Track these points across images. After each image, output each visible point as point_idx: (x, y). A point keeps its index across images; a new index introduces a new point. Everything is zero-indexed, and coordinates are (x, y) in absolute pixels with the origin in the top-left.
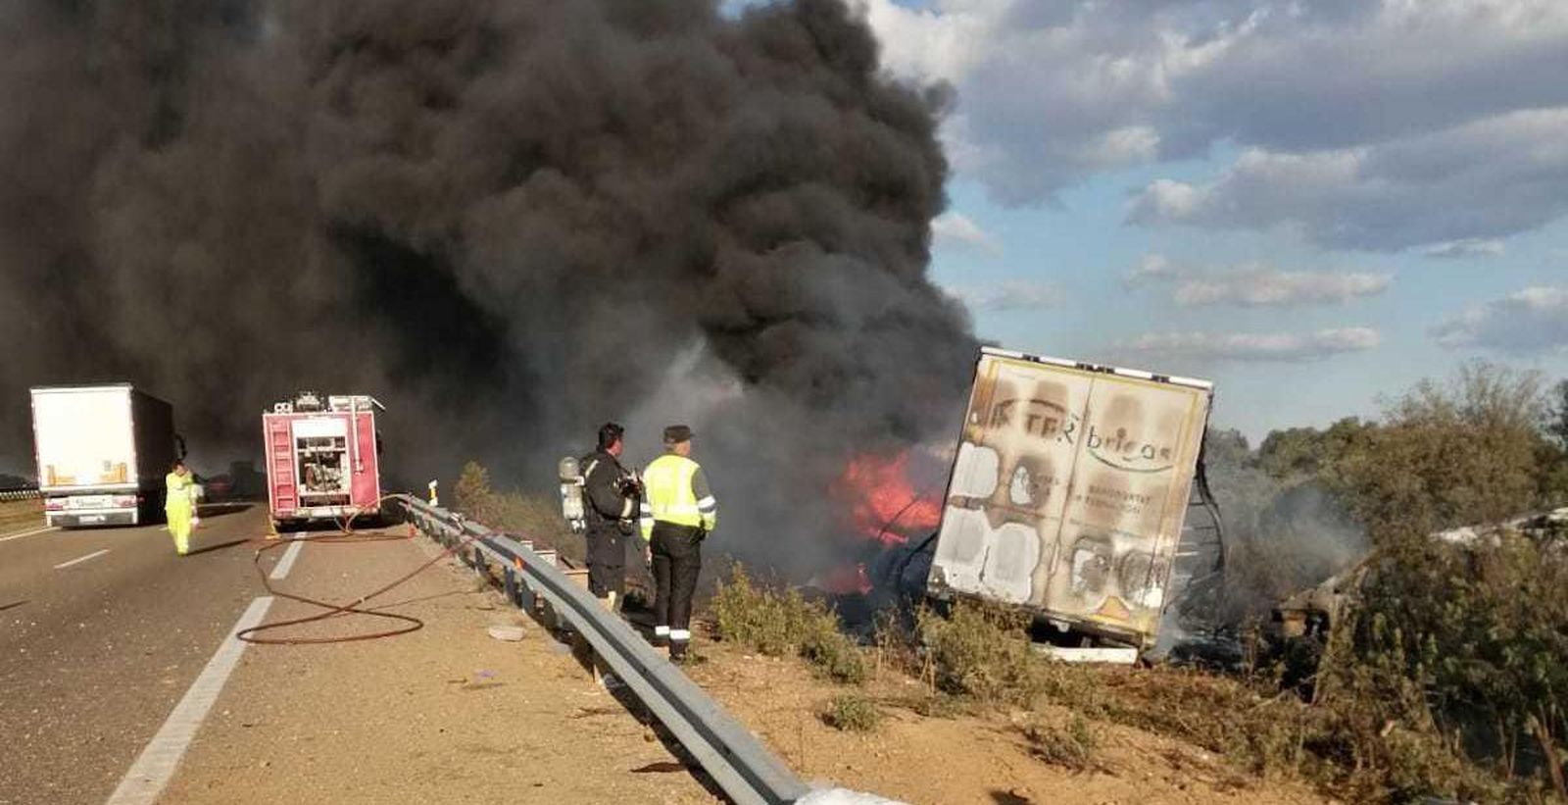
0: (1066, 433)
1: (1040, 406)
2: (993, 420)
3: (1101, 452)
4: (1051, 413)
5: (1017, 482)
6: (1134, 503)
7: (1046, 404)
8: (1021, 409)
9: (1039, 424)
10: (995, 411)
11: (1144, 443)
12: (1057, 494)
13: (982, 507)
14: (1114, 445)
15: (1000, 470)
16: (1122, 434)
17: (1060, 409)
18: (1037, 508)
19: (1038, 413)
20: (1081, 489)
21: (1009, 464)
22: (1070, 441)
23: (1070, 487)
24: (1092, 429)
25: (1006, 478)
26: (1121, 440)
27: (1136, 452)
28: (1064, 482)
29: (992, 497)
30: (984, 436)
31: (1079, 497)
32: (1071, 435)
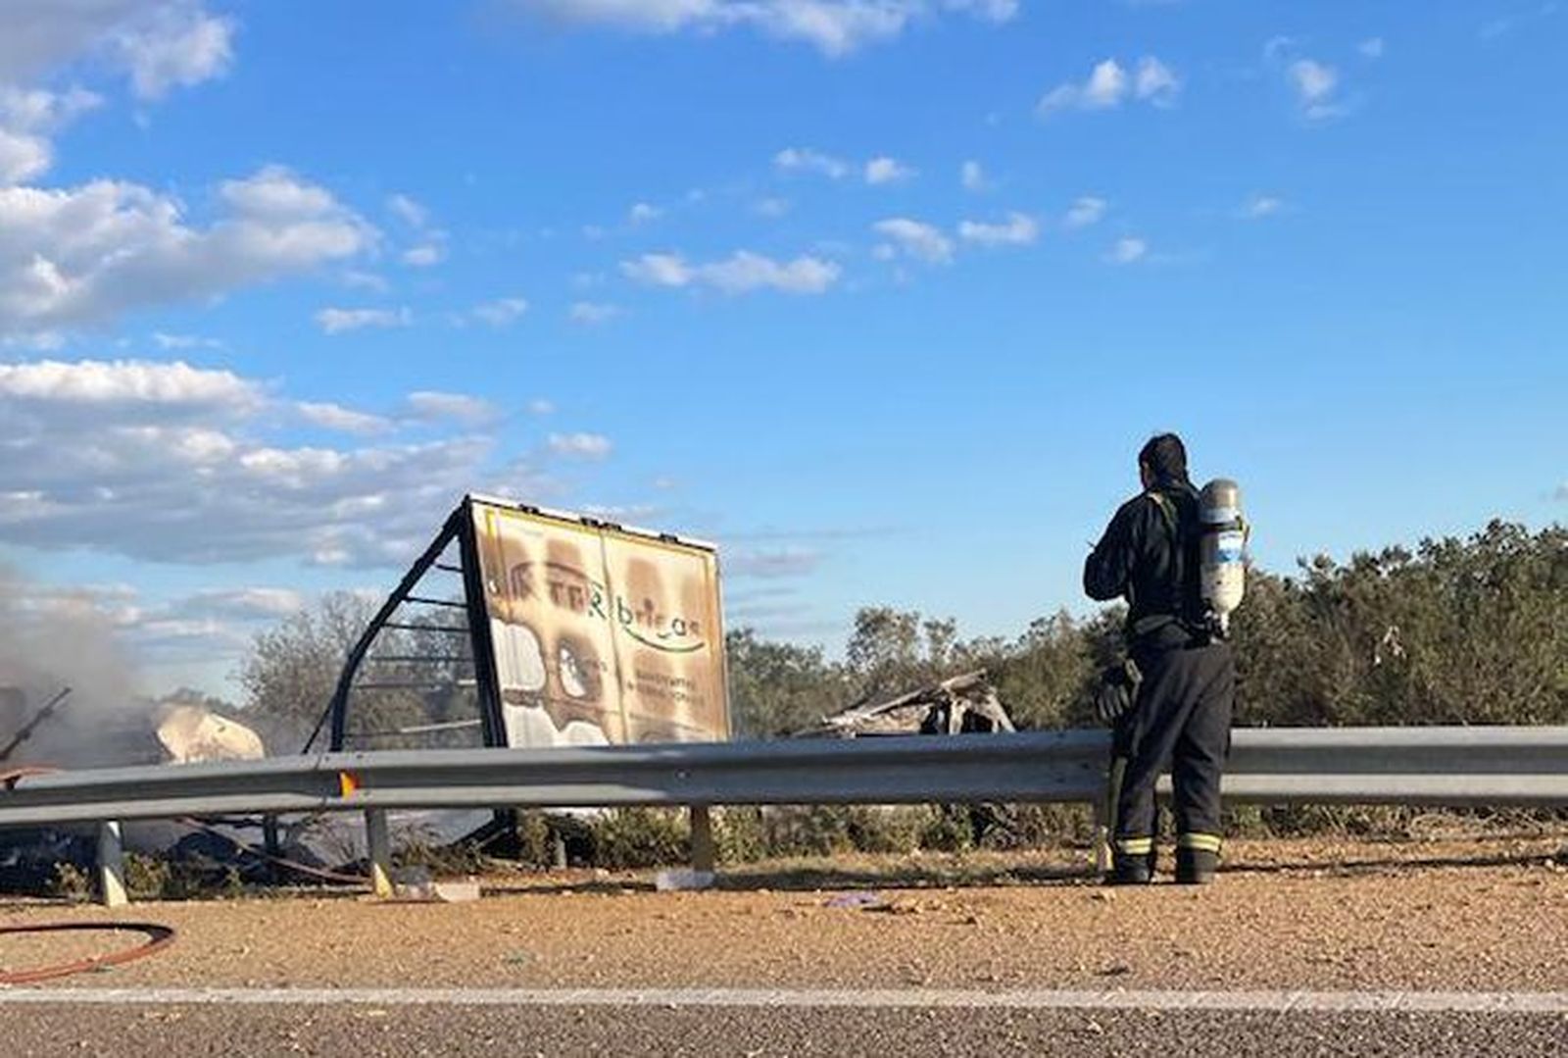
0: (595, 605)
1: (556, 570)
2: (515, 591)
4: (571, 581)
5: (564, 667)
6: (680, 689)
7: (564, 568)
8: (539, 575)
9: (564, 593)
10: (513, 579)
12: (608, 680)
13: (540, 702)
14: (644, 619)
15: (543, 654)
16: (649, 605)
18: (593, 700)
19: (560, 580)
20: (629, 676)
21: (550, 649)
22: (603, 616)
23: (619, 674)
24: (619, 599)
25: (552, 663)
26: (648, 611)
27: (667, 628)
28: (611, 667)
29: (545, 688)
30: (511, 612)
31: (631, 686)
32: (600, 606)
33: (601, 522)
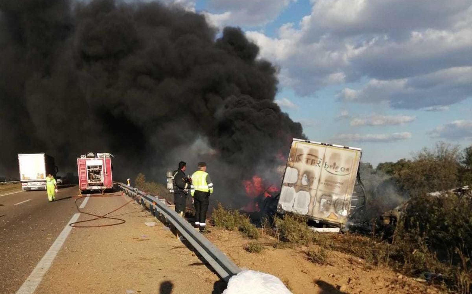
0: (318, 164)
2: (296, 160)
3: (329, 169)
4: (313, 158)
5: (304, 178)
6: (338, 185)
7: (312, 155)
8: (305, 157)
9: (310, 161)
10: (297, 157)
11: (342, 167)
12: (316, 182)
13: (293, 186)
14: (332, 168)
15: (298, 175)
16: (335, 164)
17: (316, 157)
18: (310, 186)
19: (310, 158)
20: (323, 180)
21: (301, 173)
22: (319, 166)
23: (319, 180)
24: (326, 163)
25: (300, 177)
26: (334, 166)
27: (339, 170)
28: (318, 179)
29: (296, 183)
30: (293, 165)
31: (322, 183)
32: (320, 164)
33: (327, 144)
